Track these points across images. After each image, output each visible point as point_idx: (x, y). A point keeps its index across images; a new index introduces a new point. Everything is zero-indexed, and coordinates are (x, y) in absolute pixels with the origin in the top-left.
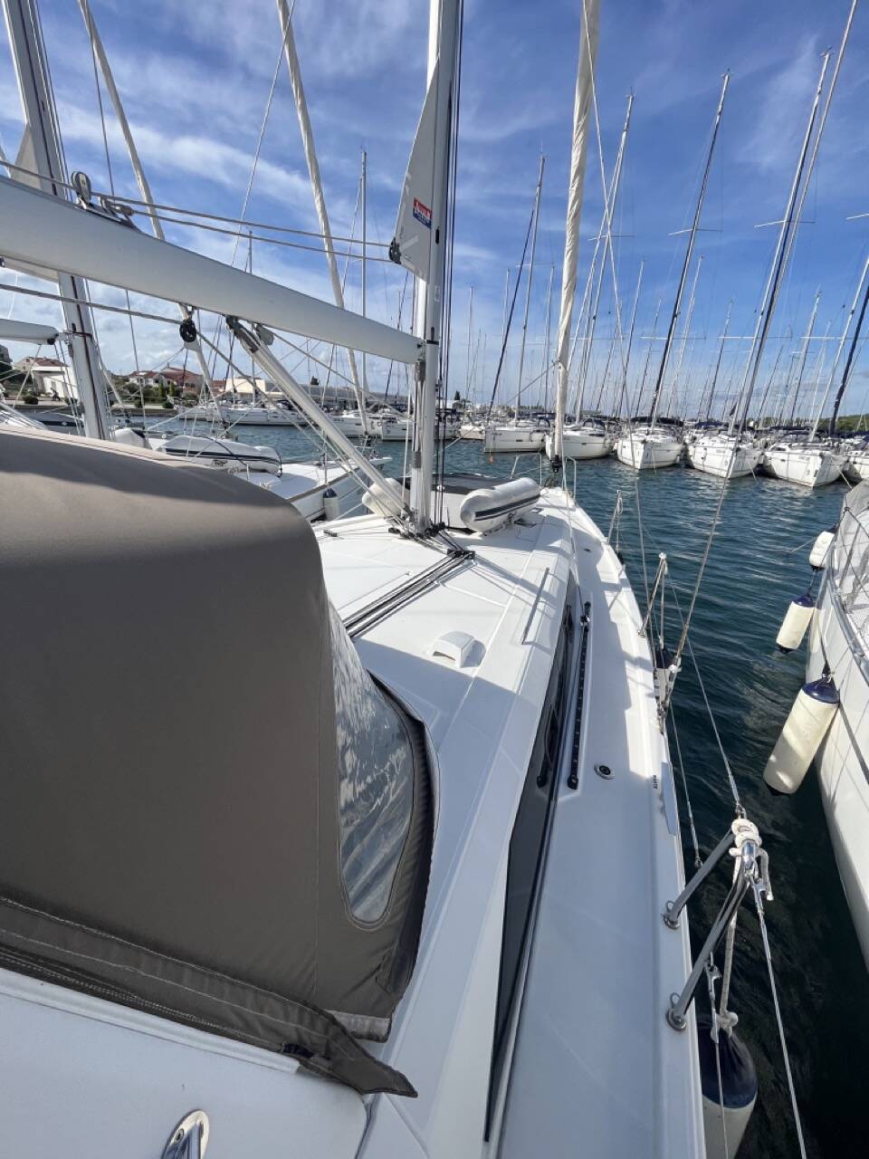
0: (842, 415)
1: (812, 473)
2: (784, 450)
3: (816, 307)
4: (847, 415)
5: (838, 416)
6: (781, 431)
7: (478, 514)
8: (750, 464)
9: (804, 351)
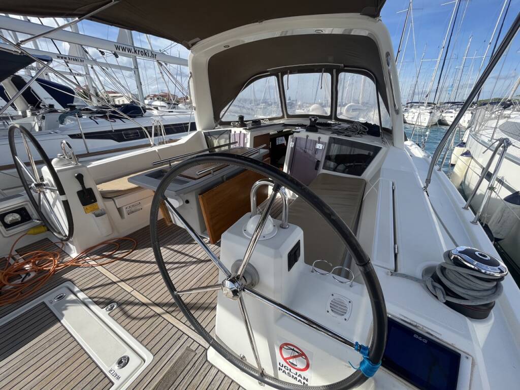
0: (481, 99)
1: (467, 121)
2: (452, 112)
3: (469, 44)
4: (484, 99)
5: (479, 100)
6: (449, 104)
7: (353, 110)
8: (436, 120)
9: (463, 65)
